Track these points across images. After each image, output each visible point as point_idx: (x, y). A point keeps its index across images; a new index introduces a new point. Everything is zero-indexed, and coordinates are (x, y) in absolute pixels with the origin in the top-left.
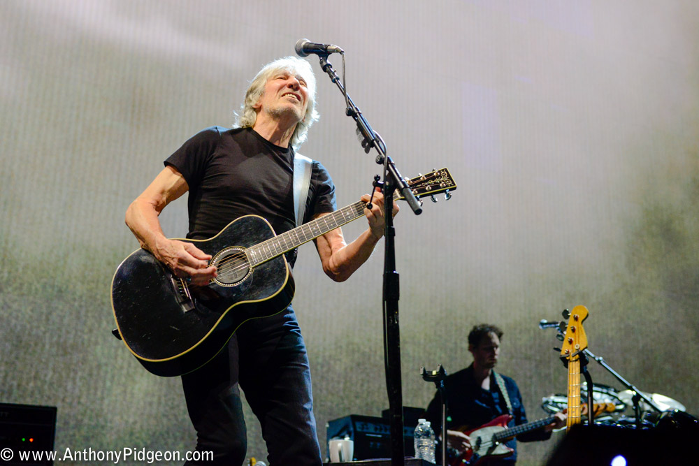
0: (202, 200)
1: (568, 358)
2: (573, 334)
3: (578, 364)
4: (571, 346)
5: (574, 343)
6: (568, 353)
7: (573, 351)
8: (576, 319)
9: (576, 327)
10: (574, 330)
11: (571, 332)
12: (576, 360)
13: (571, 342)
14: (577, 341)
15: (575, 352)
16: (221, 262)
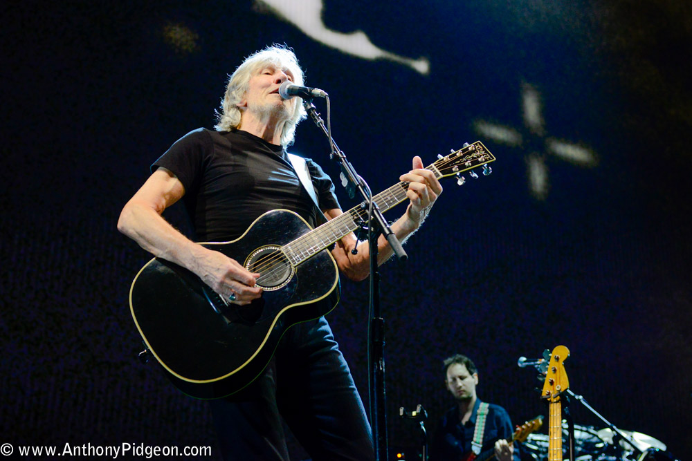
0: (207, 207)
1: (549, 400)
2: (554, 375)
3: (559, 406)
4: (552, 387)
5: (555, 384)
6: (549, 394)
7: (554, 393)
8: (557, 359)
9: (557, 368)
10: (555, 371)
11: (552, 372)
12: (557, 402)
13: (552, 383)
14: (558, 382)
15: (556, 393)
16: (255, 265)
